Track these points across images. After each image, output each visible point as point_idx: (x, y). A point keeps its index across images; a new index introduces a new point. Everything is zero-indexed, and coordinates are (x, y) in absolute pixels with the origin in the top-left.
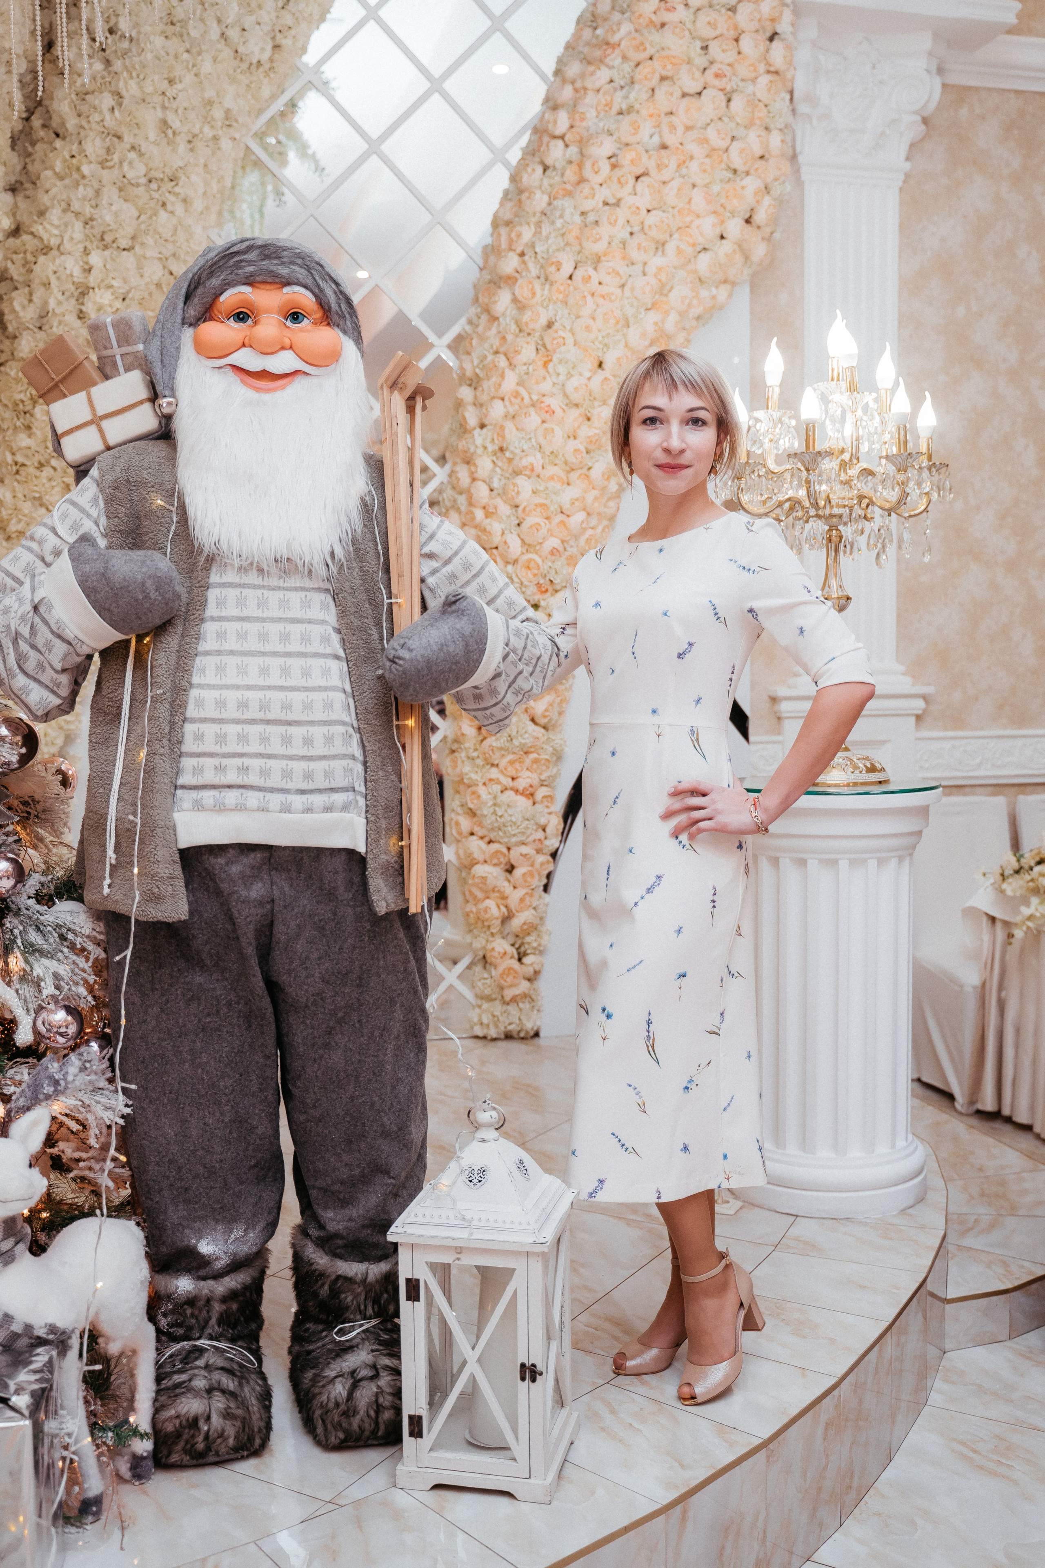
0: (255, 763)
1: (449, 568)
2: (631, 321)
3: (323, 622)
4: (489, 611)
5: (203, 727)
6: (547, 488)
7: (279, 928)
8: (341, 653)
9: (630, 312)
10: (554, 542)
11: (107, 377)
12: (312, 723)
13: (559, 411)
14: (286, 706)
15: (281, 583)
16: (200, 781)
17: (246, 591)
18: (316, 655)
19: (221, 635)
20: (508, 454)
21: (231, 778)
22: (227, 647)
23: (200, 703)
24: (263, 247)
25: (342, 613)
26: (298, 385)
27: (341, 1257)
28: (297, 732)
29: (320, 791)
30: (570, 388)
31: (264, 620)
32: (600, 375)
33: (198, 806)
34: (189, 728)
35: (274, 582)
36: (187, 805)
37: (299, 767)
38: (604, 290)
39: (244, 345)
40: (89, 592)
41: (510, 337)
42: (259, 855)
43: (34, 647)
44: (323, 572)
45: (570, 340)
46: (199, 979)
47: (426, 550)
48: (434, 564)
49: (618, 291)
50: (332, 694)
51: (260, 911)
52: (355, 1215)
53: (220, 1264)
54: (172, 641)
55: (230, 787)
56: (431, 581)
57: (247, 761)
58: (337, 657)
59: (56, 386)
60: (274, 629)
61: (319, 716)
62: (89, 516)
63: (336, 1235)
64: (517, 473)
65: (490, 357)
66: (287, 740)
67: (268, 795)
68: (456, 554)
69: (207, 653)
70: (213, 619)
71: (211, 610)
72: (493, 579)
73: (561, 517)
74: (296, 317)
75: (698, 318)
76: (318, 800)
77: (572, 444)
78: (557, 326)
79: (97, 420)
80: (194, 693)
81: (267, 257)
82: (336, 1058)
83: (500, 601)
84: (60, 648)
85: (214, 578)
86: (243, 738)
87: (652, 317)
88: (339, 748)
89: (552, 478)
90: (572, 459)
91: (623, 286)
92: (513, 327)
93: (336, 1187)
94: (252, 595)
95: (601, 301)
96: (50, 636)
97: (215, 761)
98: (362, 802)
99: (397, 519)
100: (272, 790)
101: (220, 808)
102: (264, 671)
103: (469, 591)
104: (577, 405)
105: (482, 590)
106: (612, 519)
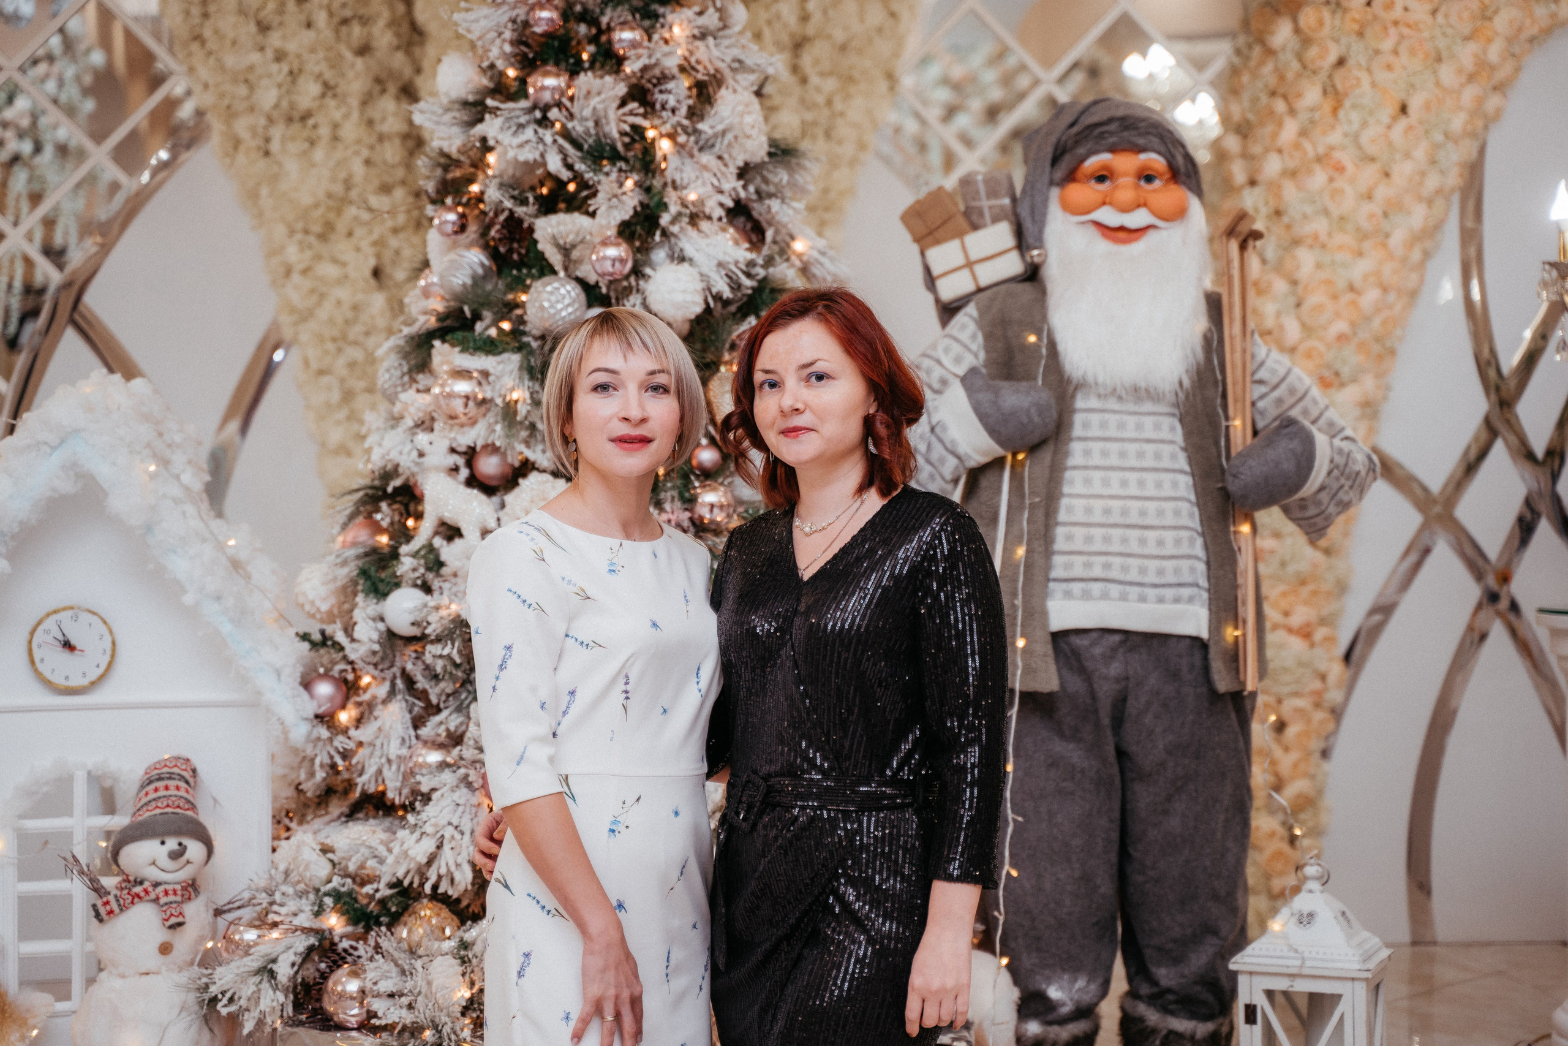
0: (1117, 561)
1: (1276, 394)
2: (1444, 54)
3: (1172, 442)
4: (1314, 429)
5: (1075, 530)
6: (1333, 263)
7: (1131, 701)
8: (1187, 468)
9: (1442, 43)
10: (1341, 326)
11: (975, 227)
12: (1164, 528)
13: (1350, 168)
14: (1143, 513)
15: (1136, 408)
16: (1072, 575)
17: (1107, 416)
18: (1167, 470)
19: (1087, 453)
20: (1286, 219)
21: (1097, 572)
22: (1091, 463)
23: (1070, 509)
24: (1122, 119)
25: (1187, 435)
26: (1151, 237)
27: (1172, 1013)
28: (1152, 535)
29: (1170, 585)
30: (1365, 138)
31: (1122, 440)
32: (1403, 122)
33: (1068, 595)
34: (1060, 532)
35: (1131, 407)
36: (1058, 595)
37: (1152, 565)
38: (1412, 17)
39: (1104, 203)
40: (982, 417)
41: (1290, 76)
42: (1117, 638)
43: (928, 461)
44: (1173, 399)
45: (1365, 80)
46: (1059, 747)
47: (1257, 377)
48: (1263, 389)
49: (1428, 19)
50: (1180, 504)
51: (1117, 687)
52: (1186, 972)
53: (1065, 1010)
54: (1046, 455)
55: (1095, 580)
56: (1261, 404)
57: (1110, 559)
58: (1182, 472)
59: (930, 233)
60: (1132, 448)
61: (1169, 521)
62: (969, 350)
63: (1169, 990)
64: (1296, 242)
65: (1264, 99)
66: (1143, 542)
67: (1128, 588)
68: (1283, 380)
69: (1075, 468)
70: (1080, 439)
71: (1077, 431)
72: (1315, 402)
73: (1350, 296)
74: (1149, 179)
75: (1532, 40)
76: (1169, 593)
77: (1367, 208)
78: (1351, 62)
79: (969, 265)
80: (1064, 502)
81: (1127, 128)
82: (1174, 823)
83: (1322, 422)
84: (951, 463)
85: (1080, 403)
86: (1107, 539)
87: (1472, 47)
88: (1185, 550)
89: (1341, 248)
90: (1365, 225)
91: (1434, 12)
92: (1295, 65)
93: (1170, 946)
94: (1112, 419)
95: (1406, 31)
96: (944, 452)
97: (1084, 558)
98: (1205, 595)
99: (1233, 351)
100: (1131, 584)
101: (1086, 596)
102: (1124, 483)
103: (1295, 413)
104: (1373, 159)
105: (1305, 412)
106: (1413, 294)
